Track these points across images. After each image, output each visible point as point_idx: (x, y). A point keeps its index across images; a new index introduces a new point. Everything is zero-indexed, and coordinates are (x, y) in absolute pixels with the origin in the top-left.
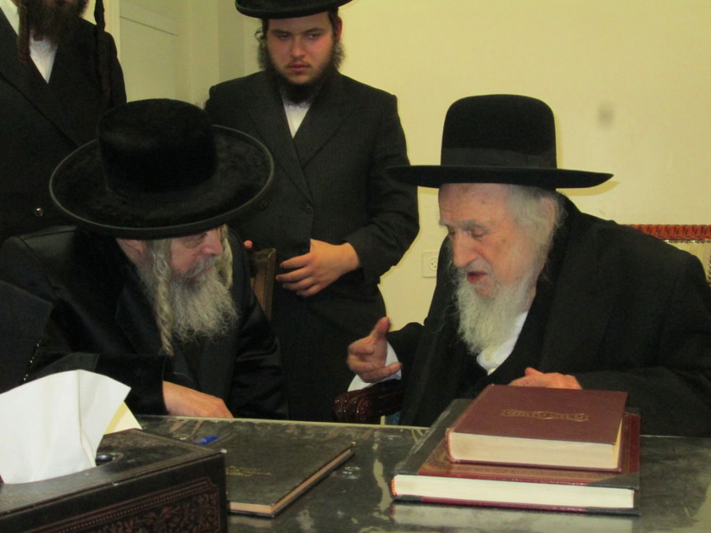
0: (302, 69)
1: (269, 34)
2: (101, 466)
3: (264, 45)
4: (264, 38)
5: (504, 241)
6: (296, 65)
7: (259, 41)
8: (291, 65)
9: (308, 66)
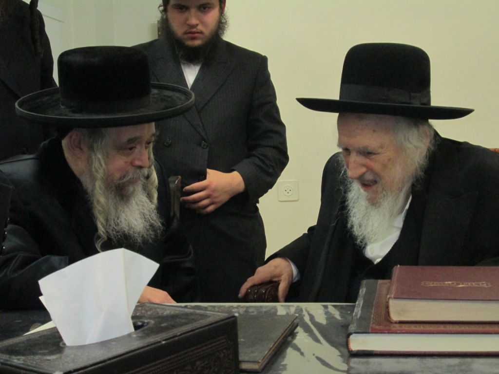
0: (196, 35)
1: (169, 8)
2: (138, 331)
3: (165, 17)
4: (165, 11)
5: (389, 160)
6: (192, 32)
7: (161, 13)
8: (188, 32)
9: (201, 33)
